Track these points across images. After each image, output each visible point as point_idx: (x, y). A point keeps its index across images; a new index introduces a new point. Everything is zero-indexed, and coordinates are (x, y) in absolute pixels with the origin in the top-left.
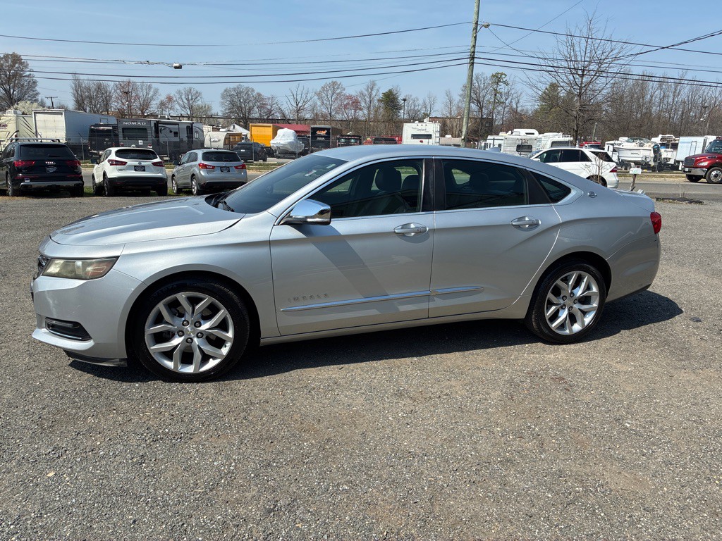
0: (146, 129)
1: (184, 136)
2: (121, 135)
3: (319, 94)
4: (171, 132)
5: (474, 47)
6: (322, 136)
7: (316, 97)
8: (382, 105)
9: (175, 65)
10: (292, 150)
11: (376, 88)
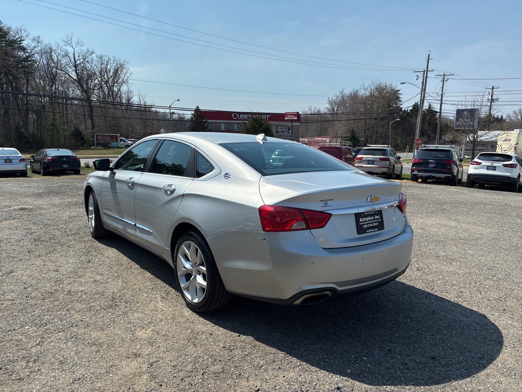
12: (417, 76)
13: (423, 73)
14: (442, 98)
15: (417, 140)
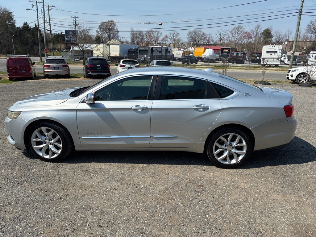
0: (148, 50)
1: (163, 53)
2: (138, 53)
3: (231, 32)
4: (158, 51)
5: (302, 6)
6: (226, 52)
7: (230, 33)
8: (262, 36)
9: (159, 23)
10: (211, 58)
11: (260, 28)
13: (36, 3)
14: (50, 22)
15: (46, 49)
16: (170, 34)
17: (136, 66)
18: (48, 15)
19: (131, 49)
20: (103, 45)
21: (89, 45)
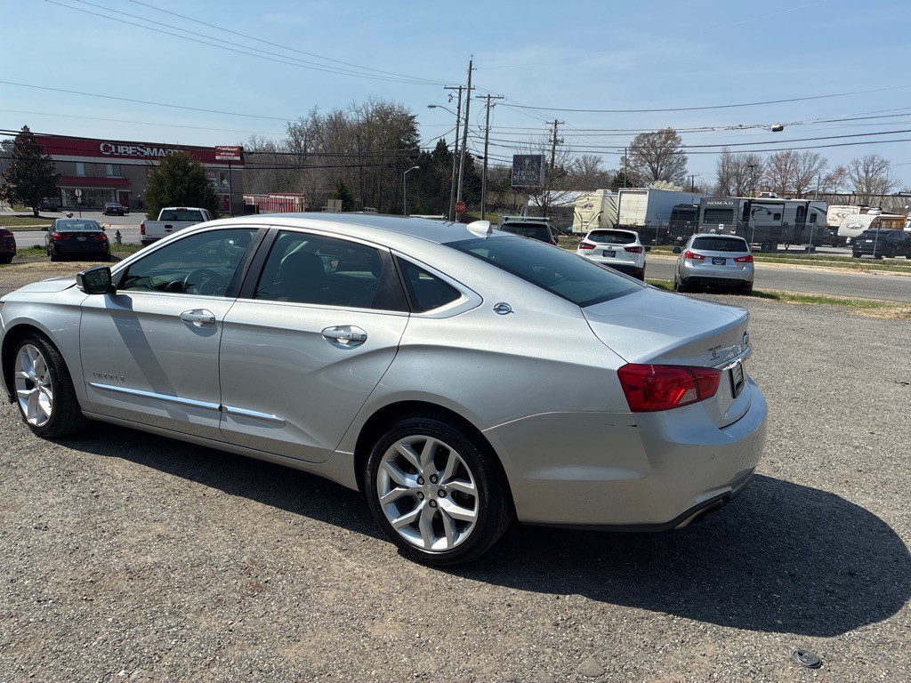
0: (732, 210)
1: (790, 220)
2: (702, 217)
4: (769, 213)
9: (774, 126)
12: (450, 95)
13: (458, 90)
14: (487, 136)
15: (459, 204)
16: (856, 163)
17: (628, 249)
18: (485, 120)
19: (681, 206)
20: (605, 192)
21: (561, 192)
